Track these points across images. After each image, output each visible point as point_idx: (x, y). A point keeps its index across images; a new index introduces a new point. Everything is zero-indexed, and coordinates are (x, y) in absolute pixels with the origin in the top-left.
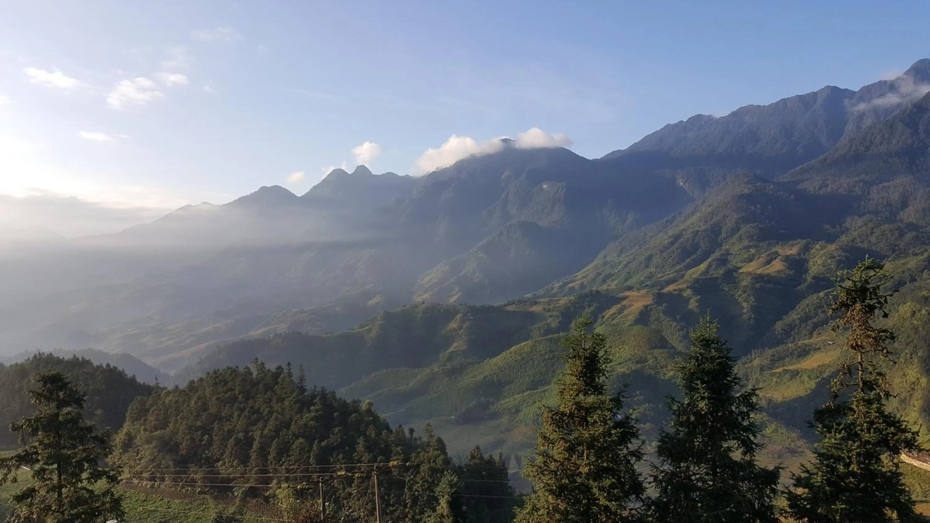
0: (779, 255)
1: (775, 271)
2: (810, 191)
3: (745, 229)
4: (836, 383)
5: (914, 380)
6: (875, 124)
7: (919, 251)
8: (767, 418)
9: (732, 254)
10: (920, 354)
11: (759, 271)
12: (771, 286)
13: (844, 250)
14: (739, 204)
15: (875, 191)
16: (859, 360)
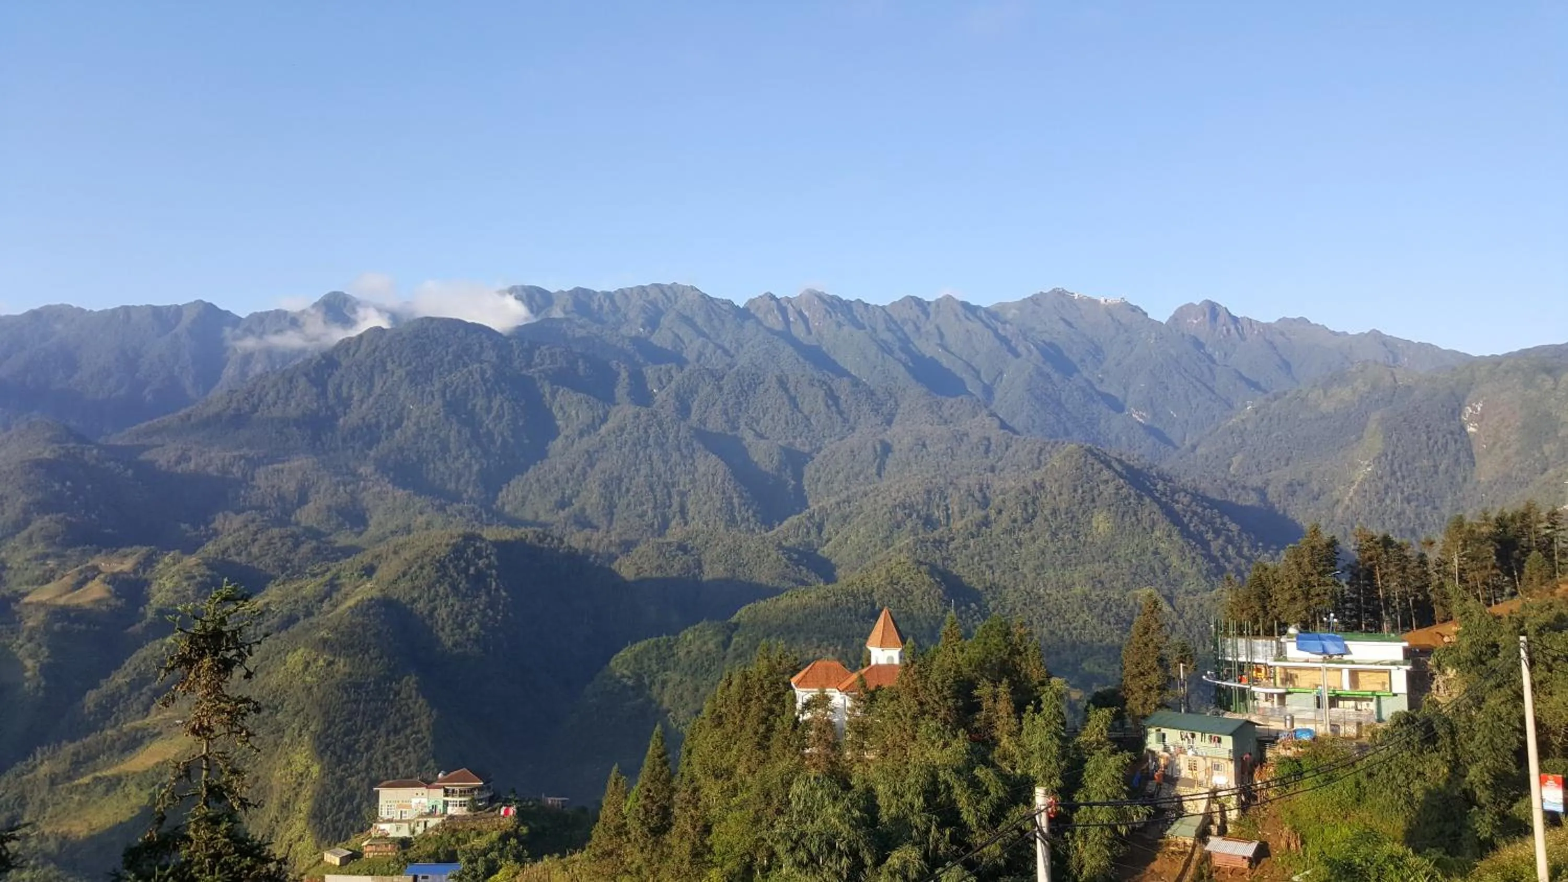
0: (100, 572)
1: (92, 601)
2: (160, 466)
3: (39, 523)
4: (163, 796)
5: (301, 769)
6: (267, 372)
7: (319, 571)
8: (56, 873)
9: (11, 568)
10: (312, 728)
11: (61, 601)
12: (83, 627)
13: (210, 567)
14: (32, 476)
15: (263, 476)
16: (204, 752)
